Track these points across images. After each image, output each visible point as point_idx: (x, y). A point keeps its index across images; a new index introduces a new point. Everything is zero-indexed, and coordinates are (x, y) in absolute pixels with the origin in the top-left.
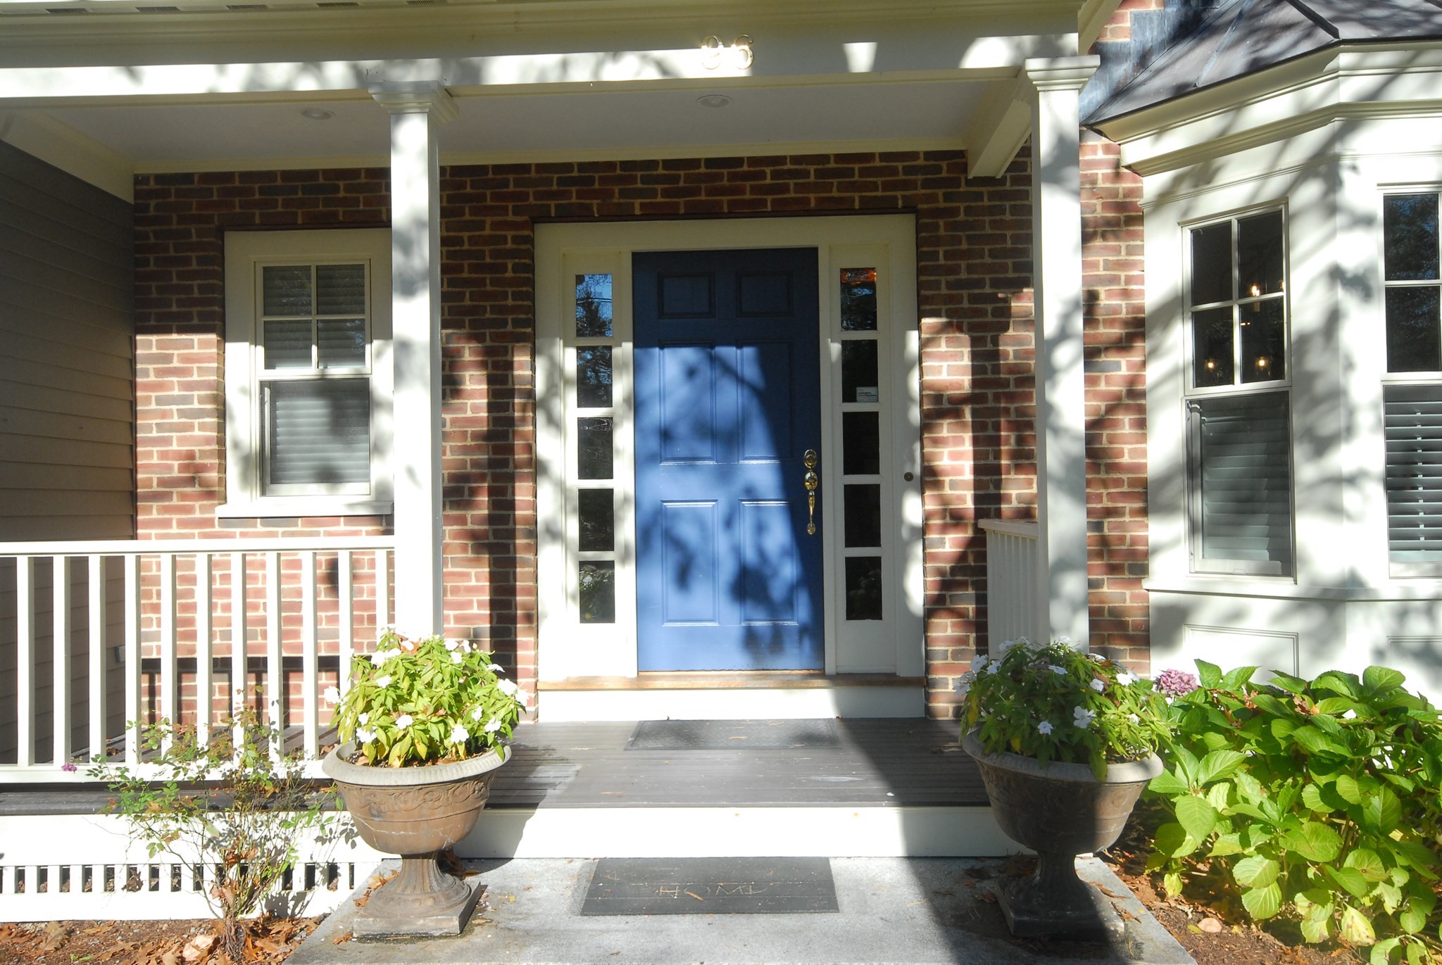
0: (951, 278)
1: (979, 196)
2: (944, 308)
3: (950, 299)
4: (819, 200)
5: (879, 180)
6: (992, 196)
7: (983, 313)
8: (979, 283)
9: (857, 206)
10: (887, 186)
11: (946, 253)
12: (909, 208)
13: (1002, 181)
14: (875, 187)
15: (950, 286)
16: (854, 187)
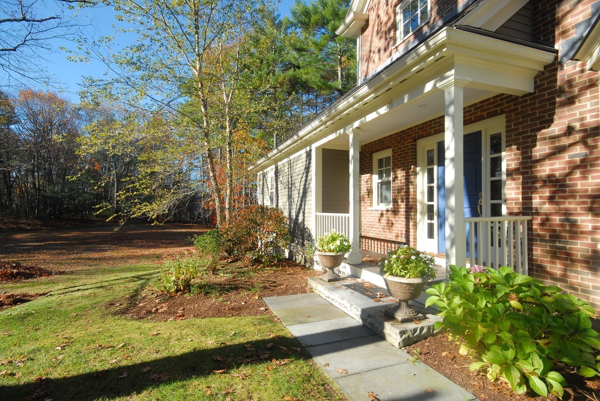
0: (516, 132)
1: (526, 101)
2: (513, 143)
3: (515, 140)
4: (487, 114)
5: (492, 106)
6: (531, 100)
7: (528, 142)
8: (526, 132)
9: (485, 116)
10: (494, 107)
11: (514, 124)
12: (502, 112)
13: (534, 93)
14: (491, 108)
15: (515, 135)
16: (485, 110)
